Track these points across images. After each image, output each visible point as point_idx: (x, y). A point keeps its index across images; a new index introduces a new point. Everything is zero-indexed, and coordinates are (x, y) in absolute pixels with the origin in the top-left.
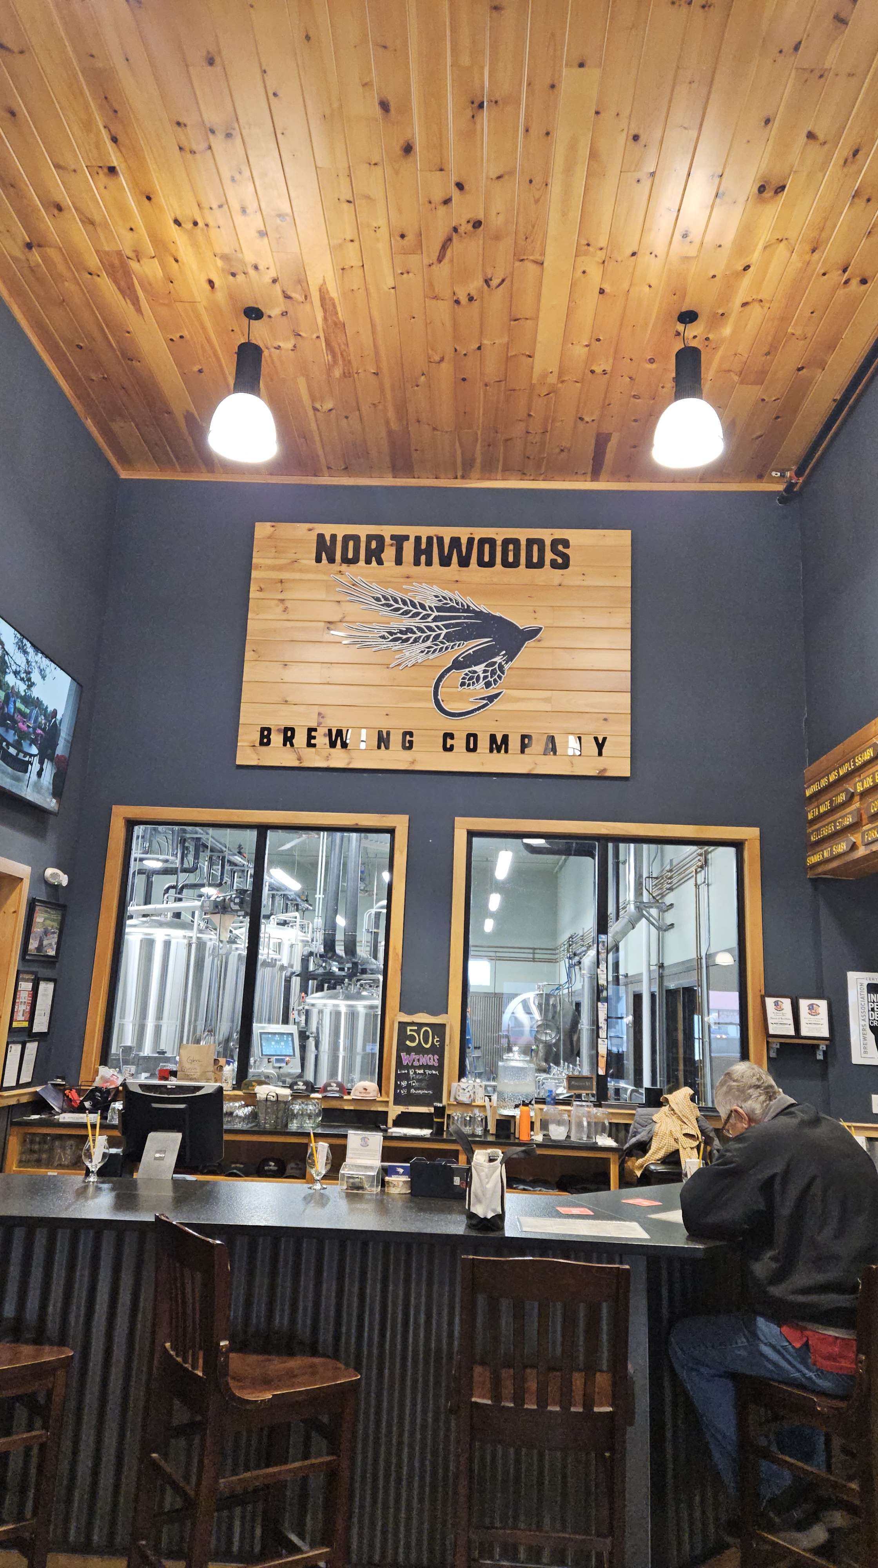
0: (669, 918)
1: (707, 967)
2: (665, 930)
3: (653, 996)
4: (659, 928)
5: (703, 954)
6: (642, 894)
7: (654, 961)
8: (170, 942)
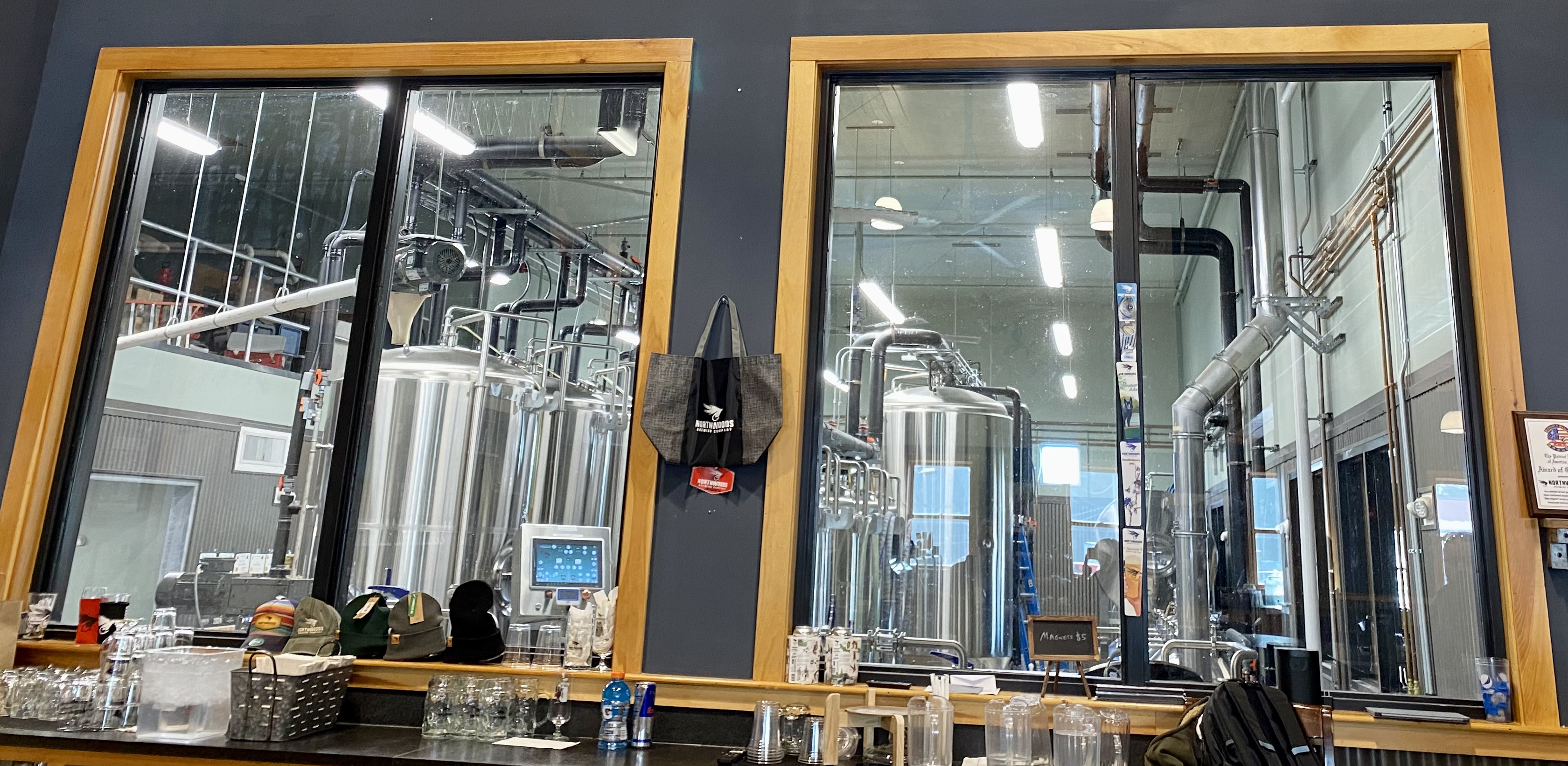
0: (1337, 326)
1: (1407, 401)
2: (1331, 351)
3: (1316, 477)
4: (1320, 349)
5: (1398, 379)
6: (1283, 286)
7: (1315, 410)
8: (447, 385)
